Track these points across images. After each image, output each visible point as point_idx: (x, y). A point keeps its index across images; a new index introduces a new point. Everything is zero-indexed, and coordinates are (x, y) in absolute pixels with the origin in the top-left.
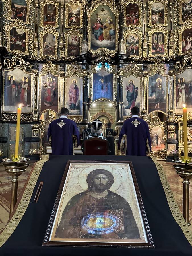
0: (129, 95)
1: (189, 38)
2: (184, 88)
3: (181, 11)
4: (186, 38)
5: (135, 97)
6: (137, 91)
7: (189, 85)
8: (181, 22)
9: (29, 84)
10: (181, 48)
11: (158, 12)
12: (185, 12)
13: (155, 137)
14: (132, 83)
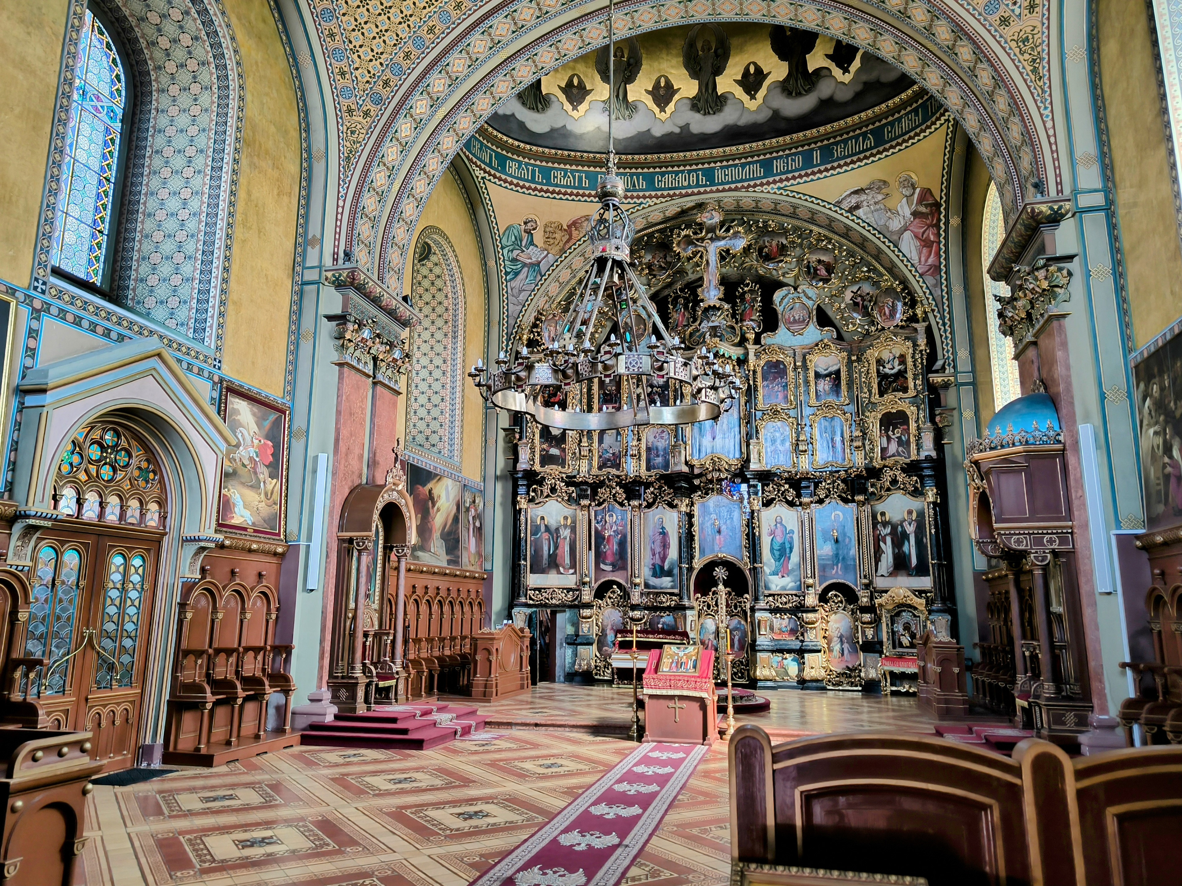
0: (776, 547)
1: (893, 431)
2: (890, 534)
3: (874, 375)
4: (887, 430)
5: (788, 550)
6: (792, 538)
7: (900, 529)
8: (876, 398)
9: (573, 529)
10: (878, 450)
11: (829, 375)
12: (883, 377)
13: (835, 639)
14: (779, 522)
